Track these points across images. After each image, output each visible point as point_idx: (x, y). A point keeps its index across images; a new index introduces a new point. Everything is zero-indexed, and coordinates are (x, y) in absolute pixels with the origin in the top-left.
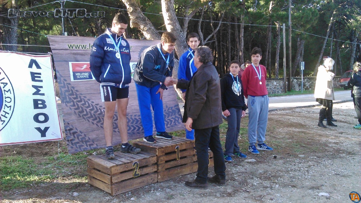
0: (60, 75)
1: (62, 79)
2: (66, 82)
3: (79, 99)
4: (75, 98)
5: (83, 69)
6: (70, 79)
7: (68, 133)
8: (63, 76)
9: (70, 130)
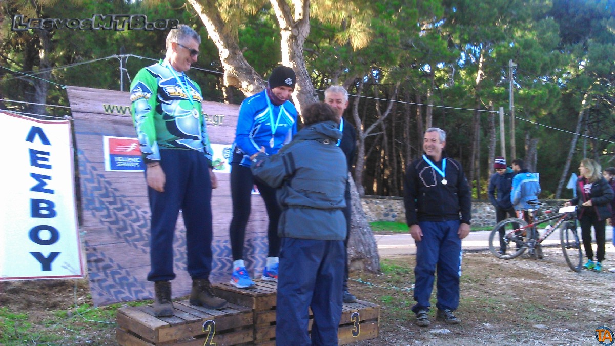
0: (85, 158)
1: (89, 166)
2: (95, 172)
3: (119, 205)
4: (111, 203)
5: (129, 150)
6: (103, 167)
7: (92, 267)
8: (90, 159)
9: (98, 261)
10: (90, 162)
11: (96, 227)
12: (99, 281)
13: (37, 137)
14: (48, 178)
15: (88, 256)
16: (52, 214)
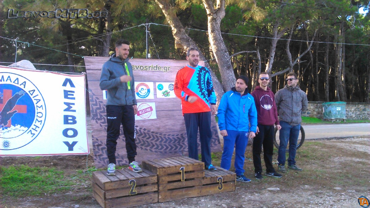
1: (94, 97)
2: (98, 100)
6: (103, 97)
7: (96, 148)
8: (95, 94)
9: (99, 145)
10: (95, 95)
11: (98, 128)
12: (99, 155)
13: (68, 84)
14: (74, 104)
15: (94, 143)
16: (75, 122)
